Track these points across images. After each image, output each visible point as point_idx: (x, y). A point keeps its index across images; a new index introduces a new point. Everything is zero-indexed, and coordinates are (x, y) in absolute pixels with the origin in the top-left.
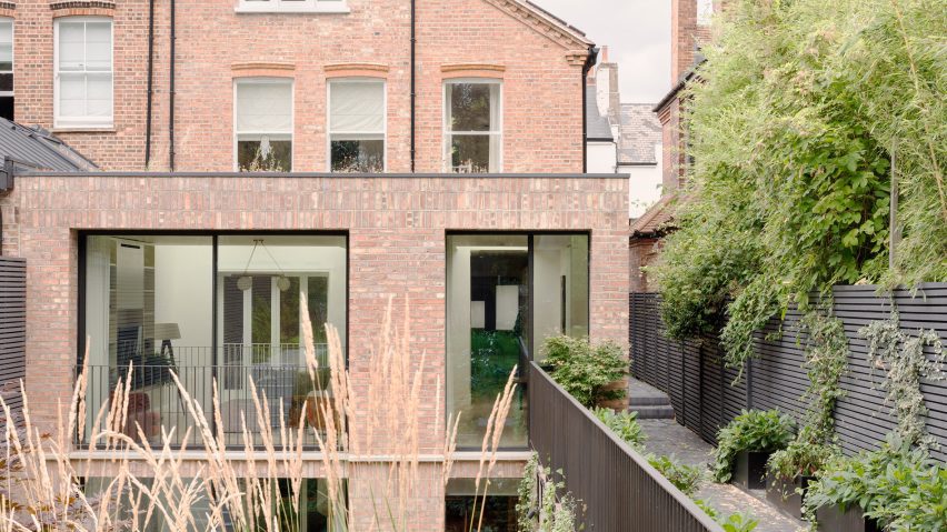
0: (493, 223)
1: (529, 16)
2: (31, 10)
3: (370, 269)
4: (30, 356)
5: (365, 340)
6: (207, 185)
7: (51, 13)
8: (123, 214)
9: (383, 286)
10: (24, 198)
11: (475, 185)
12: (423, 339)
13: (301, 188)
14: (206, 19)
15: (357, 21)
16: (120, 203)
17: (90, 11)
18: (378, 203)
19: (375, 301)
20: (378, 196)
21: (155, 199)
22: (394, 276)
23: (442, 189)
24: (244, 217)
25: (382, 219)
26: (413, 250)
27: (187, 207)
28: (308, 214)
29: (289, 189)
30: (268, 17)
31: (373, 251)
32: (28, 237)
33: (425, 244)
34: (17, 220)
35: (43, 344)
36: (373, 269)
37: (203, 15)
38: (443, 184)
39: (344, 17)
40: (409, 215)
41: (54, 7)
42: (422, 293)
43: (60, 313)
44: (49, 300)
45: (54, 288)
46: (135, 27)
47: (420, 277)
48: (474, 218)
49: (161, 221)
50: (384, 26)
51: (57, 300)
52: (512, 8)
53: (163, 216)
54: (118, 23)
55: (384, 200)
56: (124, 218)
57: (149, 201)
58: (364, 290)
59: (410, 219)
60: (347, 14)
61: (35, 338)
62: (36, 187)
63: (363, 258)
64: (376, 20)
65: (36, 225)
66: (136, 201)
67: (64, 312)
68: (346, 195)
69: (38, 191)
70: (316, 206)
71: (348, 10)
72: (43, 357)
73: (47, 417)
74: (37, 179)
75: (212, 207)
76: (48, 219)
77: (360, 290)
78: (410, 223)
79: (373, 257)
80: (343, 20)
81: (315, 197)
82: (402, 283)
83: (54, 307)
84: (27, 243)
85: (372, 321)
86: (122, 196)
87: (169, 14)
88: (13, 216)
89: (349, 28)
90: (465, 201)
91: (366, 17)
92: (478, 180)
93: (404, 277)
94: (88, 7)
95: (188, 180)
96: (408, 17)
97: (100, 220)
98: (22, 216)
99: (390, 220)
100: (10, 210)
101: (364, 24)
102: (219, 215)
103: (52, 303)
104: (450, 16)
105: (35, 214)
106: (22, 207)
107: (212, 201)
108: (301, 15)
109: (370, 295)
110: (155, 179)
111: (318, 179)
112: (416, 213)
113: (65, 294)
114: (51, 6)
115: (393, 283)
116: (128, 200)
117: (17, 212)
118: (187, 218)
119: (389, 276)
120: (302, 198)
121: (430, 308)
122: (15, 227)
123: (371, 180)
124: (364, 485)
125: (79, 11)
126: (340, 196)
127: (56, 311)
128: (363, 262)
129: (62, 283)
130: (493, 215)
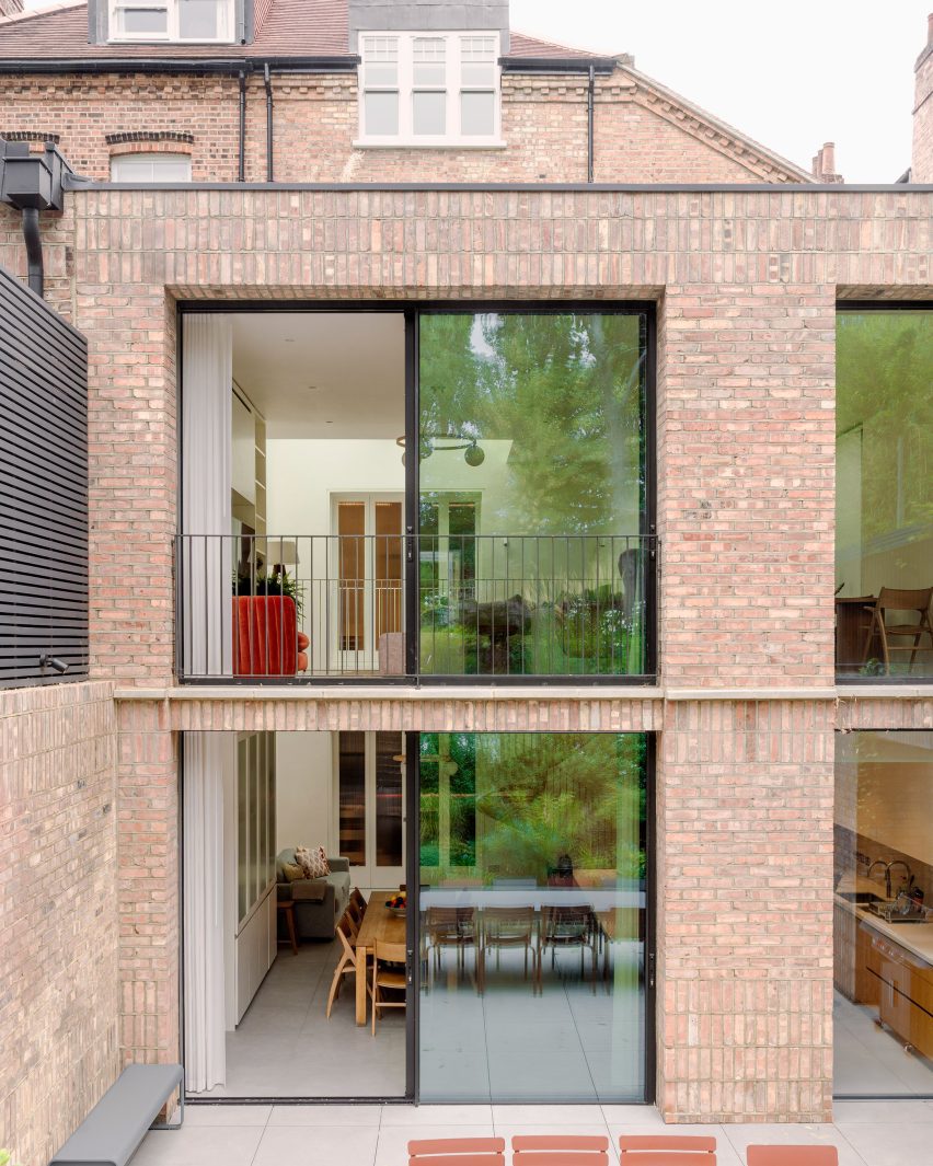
0: (923, 274)
1: (745, 152)
2: (81, 145)
3: (702, 358)
4: (95, 514)
5: (692, 483)
6: (411, 208)
7: (108, 148)
8: (261, 259)
9: (725, 388)
10: (81, 233)
11: (890, 207)
12: (797, 483)
13: (579, 213)
14: (315, 157)
15: (516, 159)
16: (255, 239)
17: (158, 146)
18: (719, 238)
19: (711, 416)
20: (718, 226)
21: (316, 232)
22: (747, 370)
23: (833, 212)
24: (478, 264)
25: (724, 268)
26: (779, 324)
27: (376, 247)
28: (593, 259)
29: (558, 213)
30: (397, 155)
31: (707, 325)
32: (91, 301)
33: (802, 313)
34: (70, 270)
35: (118, 493)
36: (710, 358)
37: (310, 151)
38: (833, 205)
39: (498, 153)
40: (773, 262)
41: (112, 139)
42: (794, 401)
43: (149, 438)
44: (129, 414)
45: (137, 393)
46: (220, 168)
47: (794, 370)
48: (889, 264)
49: (330, 271)
50: (552, 165)
51: (144, 415)
52: (722, 141)
53: (332, 264)
54: (197, 162)
55: (727, 234)
56: (262, 266)
57: (307, 235)
58: (693, 395)
59: (775, 268)
60: (502, 149)
61: (103, 483)
62: (103, 211)
63: (690, 337)
64: (541, 158)
65: (104, 278)
66: (284, 236)
67: (156, 435)
68: (662, 224)
69: (108, 217)
70: (605, 246)
71: (503, 144)
72: (118, 516)
73: (128, 624)
74: (104, 196)
75: (421, 246)
76: (126, 267)
77: (685, 395)
78: (773, 275)
79: (709, 335)
80: (497, 157)
81: (604, 228)
82: (761, 383)
83: (138, 427)
84: (88, 313)
85: (707, 451)
86: (260, 227)
87: (264, 151)
88: (62, 263)
89: (506, 169)
90: (872, 235)
91: (528, 153)
92: (896, 197)
93: (763, 372)
94: (157, 140)
95: (377, 197)
96: (583, 155)
97: (219, 270)
98: (79, 264)
99: (739, 269)
100: (57, 253)
101: (525, 165)
102: (432, 259)
103: (133, 420)
104: (639, 154)
105: (103, 259)
106: (80, 246)
107: (421, 238)
108: (441, 151)
109: (703, 405)
110: (319, 196)
111: (611, 196)
112: (784, 256)
113: (157, 404)
114: (107, 138)
115: (745, 382)
116: (271, 234)
117: (69, 257)
118: (376, 266)
119: (737, 370)
120: (581, 230)
121: (810, 426)
122: (66, 282)
123: (706, 198)
124: (693, 742)
125: (144, 146)
126: (650, 225)
127: (141, 433)
128: (690, 345)
129: (153, 383)
130: (922, 259)
